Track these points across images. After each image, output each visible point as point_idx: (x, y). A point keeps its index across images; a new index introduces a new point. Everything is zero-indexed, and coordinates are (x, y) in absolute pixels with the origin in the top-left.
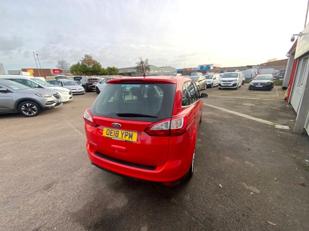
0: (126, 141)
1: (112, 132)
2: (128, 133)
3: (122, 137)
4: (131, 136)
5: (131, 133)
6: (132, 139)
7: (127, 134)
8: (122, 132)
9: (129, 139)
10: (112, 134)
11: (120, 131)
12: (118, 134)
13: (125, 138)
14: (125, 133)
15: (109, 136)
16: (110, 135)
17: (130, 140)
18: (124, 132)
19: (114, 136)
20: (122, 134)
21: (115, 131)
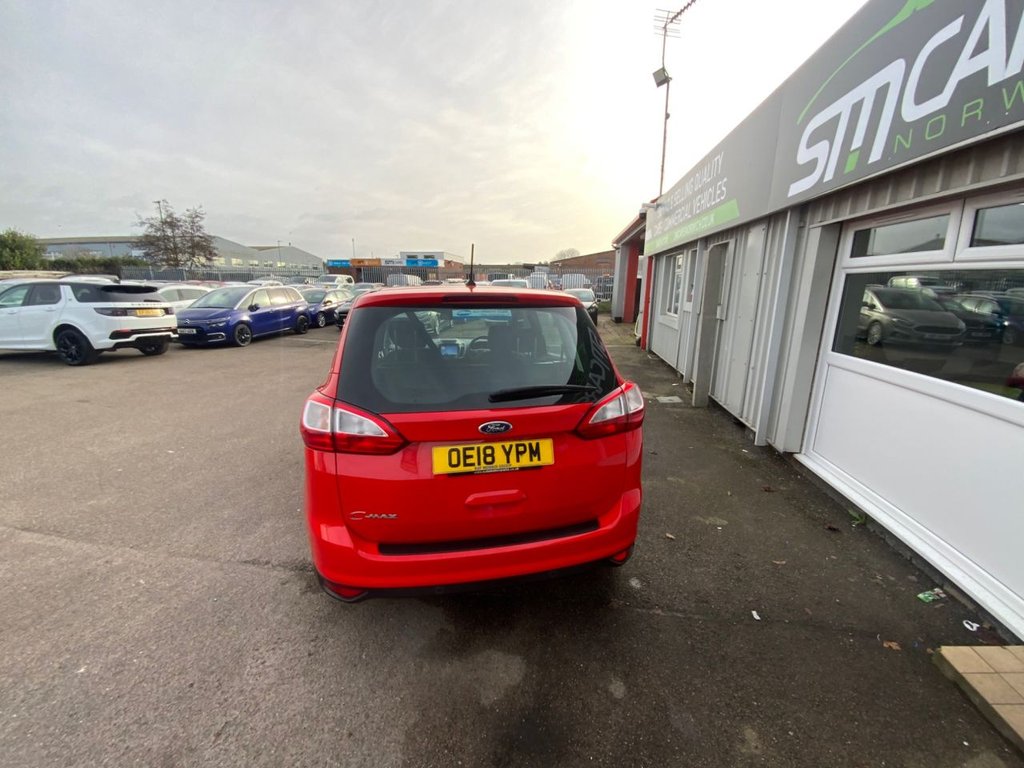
0: (522, 469)
1: (468, 453)
2: (524, 445)
3: (508, 461)
4: (535, 452)
5: (534, 443)
6: (539, 459)
7: (521, 449)
8: (503, 447)
9: (531, 460)
10: (469, 461)
11: (497, 446)
12: (492, 455)
13: (518, 461)
14: (514, 448)
15: (461, 469)
16: (466, 465)
17: (536, 462)
18: (511, 447)
19: (479, 464)
20: (508, 454)
21: (479, 449)
